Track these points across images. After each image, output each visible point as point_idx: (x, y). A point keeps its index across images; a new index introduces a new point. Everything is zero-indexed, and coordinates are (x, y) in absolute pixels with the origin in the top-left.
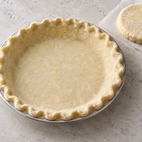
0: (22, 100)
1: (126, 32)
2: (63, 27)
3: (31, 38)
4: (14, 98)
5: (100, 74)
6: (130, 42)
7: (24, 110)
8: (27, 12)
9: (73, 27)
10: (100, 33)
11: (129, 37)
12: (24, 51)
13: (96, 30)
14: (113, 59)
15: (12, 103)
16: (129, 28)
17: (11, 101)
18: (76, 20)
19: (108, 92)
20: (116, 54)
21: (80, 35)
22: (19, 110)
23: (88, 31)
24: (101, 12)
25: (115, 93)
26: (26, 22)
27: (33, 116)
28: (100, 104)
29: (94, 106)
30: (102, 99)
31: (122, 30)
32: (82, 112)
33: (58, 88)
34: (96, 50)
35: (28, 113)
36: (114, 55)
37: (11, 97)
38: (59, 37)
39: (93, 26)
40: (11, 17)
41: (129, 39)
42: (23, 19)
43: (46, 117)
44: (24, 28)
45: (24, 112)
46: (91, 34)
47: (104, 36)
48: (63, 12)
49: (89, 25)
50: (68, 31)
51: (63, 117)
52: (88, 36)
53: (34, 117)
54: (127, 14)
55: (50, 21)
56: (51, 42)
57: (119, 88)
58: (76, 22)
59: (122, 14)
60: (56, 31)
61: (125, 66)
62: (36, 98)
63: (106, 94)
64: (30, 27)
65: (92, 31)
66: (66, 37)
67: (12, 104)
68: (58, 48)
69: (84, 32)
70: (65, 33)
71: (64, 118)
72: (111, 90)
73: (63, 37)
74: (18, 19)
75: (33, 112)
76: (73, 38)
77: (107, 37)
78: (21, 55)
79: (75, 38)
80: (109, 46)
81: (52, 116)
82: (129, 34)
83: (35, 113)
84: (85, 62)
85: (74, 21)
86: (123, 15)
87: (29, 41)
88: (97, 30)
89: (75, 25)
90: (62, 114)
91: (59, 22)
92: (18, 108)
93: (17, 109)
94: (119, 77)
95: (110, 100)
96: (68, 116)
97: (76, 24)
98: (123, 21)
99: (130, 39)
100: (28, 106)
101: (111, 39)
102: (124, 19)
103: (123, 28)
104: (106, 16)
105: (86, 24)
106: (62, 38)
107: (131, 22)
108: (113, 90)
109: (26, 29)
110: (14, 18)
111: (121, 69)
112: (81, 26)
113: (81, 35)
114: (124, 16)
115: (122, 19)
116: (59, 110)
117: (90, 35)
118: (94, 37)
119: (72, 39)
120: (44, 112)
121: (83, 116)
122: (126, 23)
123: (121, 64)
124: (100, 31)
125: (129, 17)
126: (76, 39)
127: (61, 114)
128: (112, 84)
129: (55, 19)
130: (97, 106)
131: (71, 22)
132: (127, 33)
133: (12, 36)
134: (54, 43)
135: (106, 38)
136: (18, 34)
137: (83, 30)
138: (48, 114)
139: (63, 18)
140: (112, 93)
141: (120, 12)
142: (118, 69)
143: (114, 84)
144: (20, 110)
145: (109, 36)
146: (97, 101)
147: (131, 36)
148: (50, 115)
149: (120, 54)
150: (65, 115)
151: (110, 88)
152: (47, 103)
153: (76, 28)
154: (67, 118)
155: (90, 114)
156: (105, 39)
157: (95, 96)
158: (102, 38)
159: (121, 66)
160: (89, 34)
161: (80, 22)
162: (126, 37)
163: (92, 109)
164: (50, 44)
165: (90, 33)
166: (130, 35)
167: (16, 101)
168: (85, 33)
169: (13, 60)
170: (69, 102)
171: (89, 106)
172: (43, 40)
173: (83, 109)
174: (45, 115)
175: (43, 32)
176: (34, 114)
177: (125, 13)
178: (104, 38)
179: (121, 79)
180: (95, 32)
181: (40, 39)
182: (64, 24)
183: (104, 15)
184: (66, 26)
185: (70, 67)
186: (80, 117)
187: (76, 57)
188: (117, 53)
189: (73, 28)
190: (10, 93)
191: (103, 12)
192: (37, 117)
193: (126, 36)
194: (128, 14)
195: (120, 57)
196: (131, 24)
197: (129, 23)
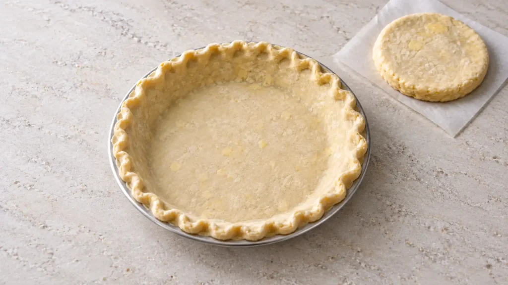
0: (166, 203)
1: (394, 75)
2: (246, 60)
3: (183, 83)
4: (151, 197)
5: (319, 154)
6: (401, 97)
7: (171, 220)
8: (174, 30)
9: (267, 60)
10: (321, 73)
11: (399, 85)
12: (169, 108)
13: (312, 66)
14: (345, 124)
15: (148, 207)
16: (399, 67)
17: (145, 204)
18: (274, 47)
19: (334, 189)
20: (352, 116)
21: (279, 76)
22: (160, 221)
23: (296, 69)
24: (340, 32)
25: (347, 190)
26: (171, 52)
27: (188, 232)
28: (318, 211)
29: (306, 213)
30: (322, 202)
31: (385, 71)
32: (282, 226)
33: (235, 181)
34: (313, 106)
35: (178, 227)
36: (348, 117)
37: (145, 194)
38: (239, 80)
39: (308, 59)
40: (139, 41)
41: (399, 89)
42: (165, 46)
43: (213, 233)
44: (170, 62)
45: (171, 224)
46: (303, 75)
47: (329, 78)
48: (251, 31)
49: (299, 56)
50: (257, 67)
51: (246, 234)
52: (296, 78)
53: (190, 234)
54: (395, 36)
55: (220, 48)
56: (223, 90)
57: (355, 181)
58: (274, 50)
59: (385, 36)
60: (233, 68)
61: (370, 139)
62: (193, 200)
63: (329, 192)
64: (181, 60)
65: (305, 68)
66: (252, 81)
67: (147, 209)
68: (237, 101)
69: (288, 70)
70: (250, 72)
71: (248, 235)
72: (340, 185)
73: (247, 80)
74: (155, 46)
75: (188, 224)
76: (267, 83)
77: (335, 81)
78: (163, 115)
79: (269, 83)
80: (338, 98)
81: (224, 232)
82: (399, 80)
83: (192, 226)
84: (290, 131)
85: (269, 48)
86: (388, 39)
87: (178, 87)
88: (314, 67)
89: (271, 58)
90: (244, 229)
91: (238, 50)
92: (159, 217)
93: (157, 219)
94: (356, 159)
95: (337, 205)
96: (255, 233)
97: (274, 54)
98: (387, 51)
99: (402, 90)
100: (179, 213)
101: (342, 85)
102: (388, 48)
103: (386, 67)
104: (351, 41)
105: (293, 56)
106: (245, 83)
107: (404, 55)
108: (344, 185)
109: (173, 64)
110: (146, 43)
111: (361, 144)
112: (284, 58)
113: (282, 76)
114: (389, 41)
115: (385, 46)
116: (238, 221)
117: (300, 76)
118: (308, 81)
119: (264, 84)
120: (210, 225)
121: (285, 233)
122: (393, 57)
123: (361, 134)
124: (322, 69)
125: (400, 43)
126: (271, 86)
127: (242, 228)
128: (342, 173)
129: (231, 45)
130: (311, 214)
131: (262, 52)
132: (395, 78)
133: (146, 77)
134: (228, 92)
135: (332, 82)
136: (158, 73)
137: (287, 67)
138: (217, 228)
139: (247, 42)
140: (342, 190)
141: (379, 32)
142: (356, 145)
143: (346, 172)
144: (162, 220)
145: (338, 79)
146: (313, 206)
147: (404, 84)
148: (220, 231)
149: (360, 115)
150: (250, 231)
151: (339, 179)
152: (214, 209)
153: (272, 63)
154: (254, 236)
155: (297, 229)
156: (330, 86)
157: (309, 196)
158: (324, 83)
159: (361, 139)
160: (297, 74)
161: (282, 50)
162: (392, 87)
163: (303, 221)
164: (221, 94)
165: (300, 73)
166: (401, 82)
167: (155, 202)
168: (291, 72)
169: (147, 125)
170: (258, 208)
171: (297, 214)
172: (206, 85)
173: (285, 220)
174: (211, 230)
175: (207, 69)
176: (190, 228)
177: (392, 35)
178: (329, 83)
179: (360, 165)
180: (311, 70)
181: (200, 85)
182: (247, 54)
183: (346, 37)
184: (253, 58)
185: (260, 139)
186: (279, 235)
187: (272, 119)
188: (354, 113)
189: (267, 62)
190: (143, 189)
191: (345, 32)
192: (195, 234)
193: (394, 84)
194: (398, 37)
195: (359, 120)
196: (404, 58)
197: (398, 56)
